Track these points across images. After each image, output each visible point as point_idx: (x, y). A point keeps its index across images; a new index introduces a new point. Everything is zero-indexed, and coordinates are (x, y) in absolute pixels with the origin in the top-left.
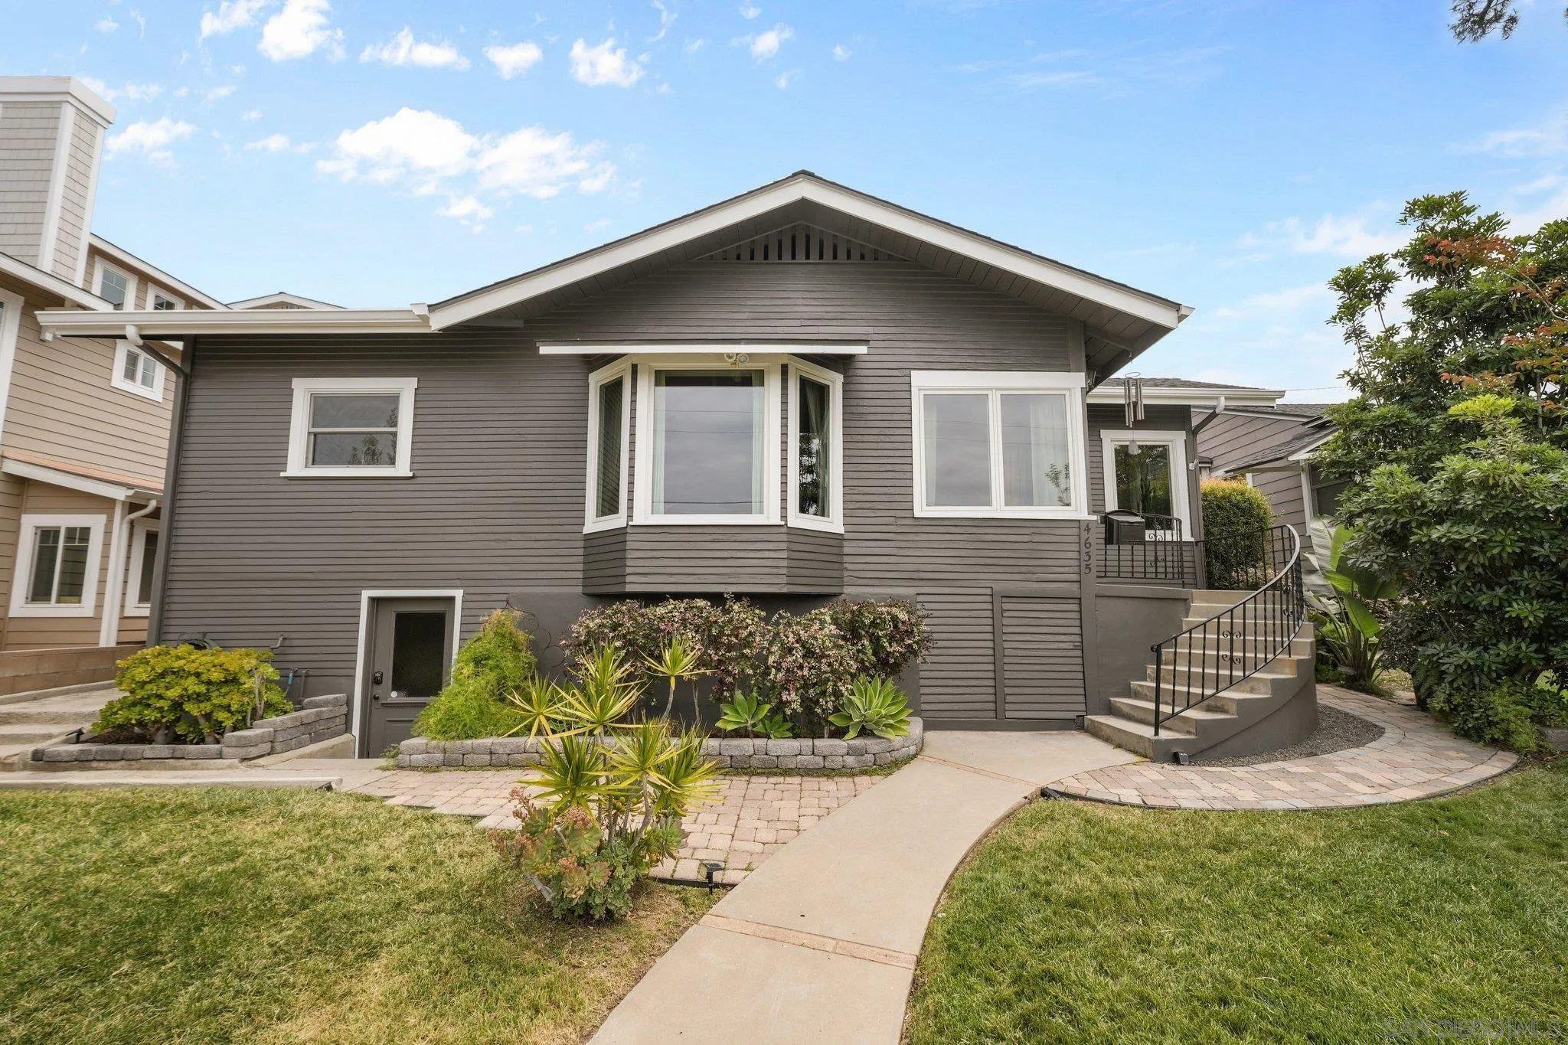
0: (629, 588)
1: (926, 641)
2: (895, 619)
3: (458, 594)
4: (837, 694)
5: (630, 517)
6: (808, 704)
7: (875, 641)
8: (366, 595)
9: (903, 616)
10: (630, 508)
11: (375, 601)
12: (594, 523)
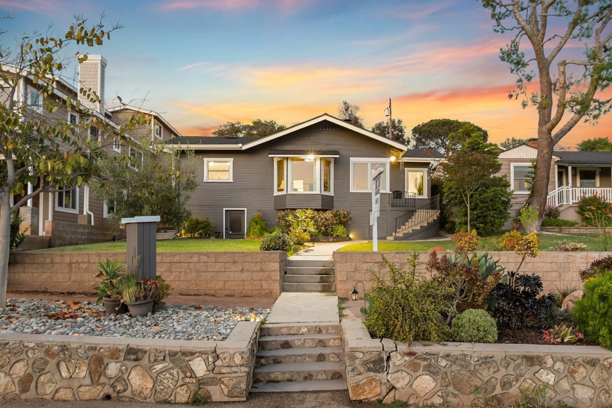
0: (287, 207)
1: (350, 219)
2: (344, 213)
3: (246, 209)
4: (332, 228)
5: (287, 192)
6: (326, 230)
7: (340, 218)
8: (224, 209)
9: (346, 213)
10: (287, 190)
11: (226, 210)
12: (276, 193)
